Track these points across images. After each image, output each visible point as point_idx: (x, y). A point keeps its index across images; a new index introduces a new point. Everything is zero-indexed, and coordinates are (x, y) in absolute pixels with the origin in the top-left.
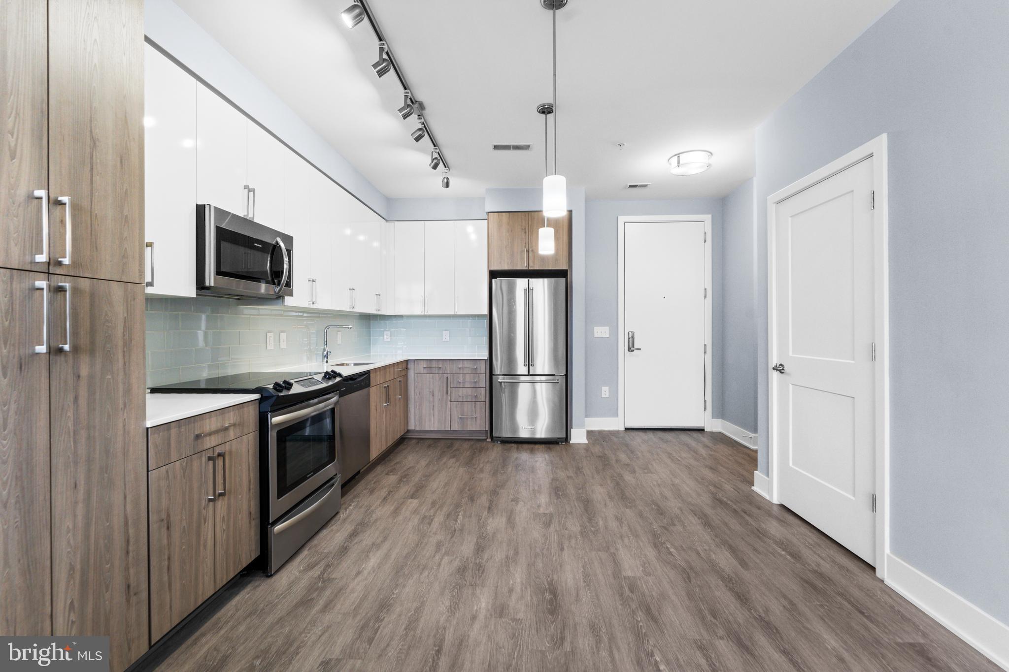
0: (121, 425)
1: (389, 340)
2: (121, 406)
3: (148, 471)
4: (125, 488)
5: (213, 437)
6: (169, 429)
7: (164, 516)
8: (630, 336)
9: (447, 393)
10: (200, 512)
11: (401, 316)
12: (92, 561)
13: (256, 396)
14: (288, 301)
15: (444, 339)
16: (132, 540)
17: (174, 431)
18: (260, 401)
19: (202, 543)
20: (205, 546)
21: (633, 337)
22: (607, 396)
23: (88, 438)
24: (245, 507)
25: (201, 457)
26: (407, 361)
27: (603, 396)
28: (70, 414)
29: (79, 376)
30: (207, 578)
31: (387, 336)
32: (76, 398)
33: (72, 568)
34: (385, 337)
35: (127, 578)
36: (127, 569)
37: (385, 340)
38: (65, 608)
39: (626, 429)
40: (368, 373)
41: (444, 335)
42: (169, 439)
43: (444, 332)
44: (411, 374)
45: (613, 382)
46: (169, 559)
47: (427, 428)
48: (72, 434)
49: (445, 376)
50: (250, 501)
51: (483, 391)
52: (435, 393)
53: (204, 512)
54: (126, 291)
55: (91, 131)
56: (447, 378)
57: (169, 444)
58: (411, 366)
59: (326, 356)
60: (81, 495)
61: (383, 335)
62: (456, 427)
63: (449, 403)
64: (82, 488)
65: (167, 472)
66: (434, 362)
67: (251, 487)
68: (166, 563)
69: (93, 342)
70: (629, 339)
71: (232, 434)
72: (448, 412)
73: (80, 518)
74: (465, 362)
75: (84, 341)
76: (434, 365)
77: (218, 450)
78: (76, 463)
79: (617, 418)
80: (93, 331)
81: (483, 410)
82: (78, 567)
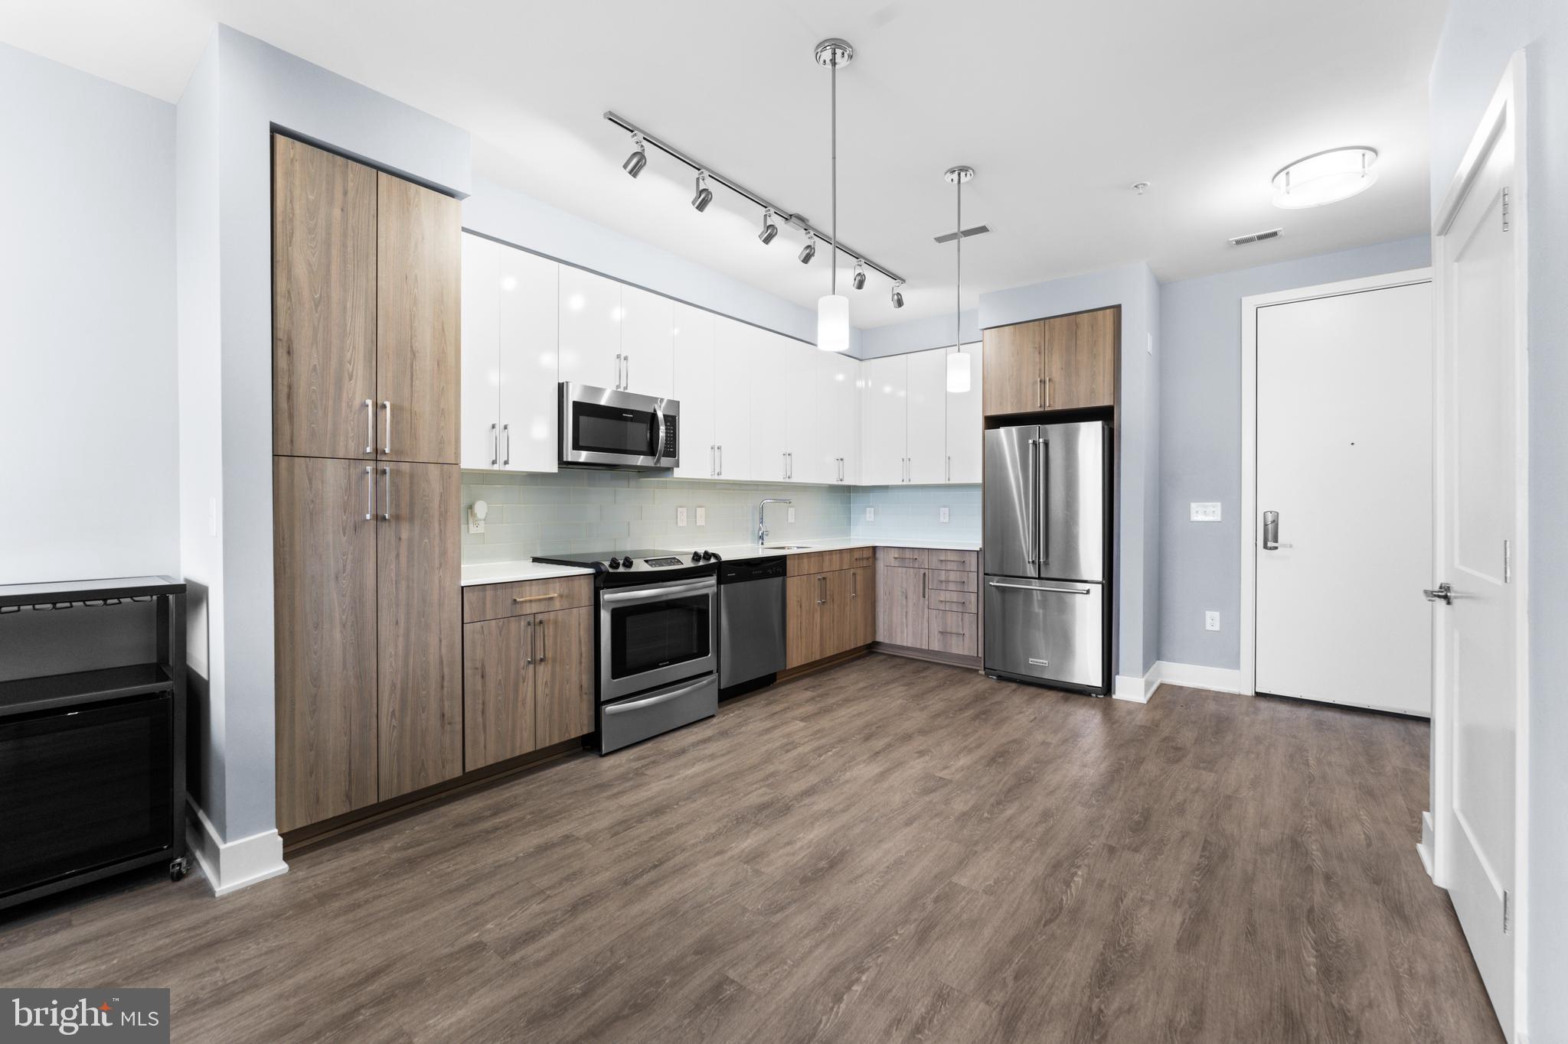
0: (437, 581)
1: (872, 519)
2: (437, 565)
3: (463, 623)
4: (441, 634)
5: (534, 605)
6: (485, 590)
7: (479, 665)
8: (1270, 518)
9: (924, 596)
10: (517, 671)
11: (885, 488)
12: (410, 685)
13: (590, 571)
14: (678, 473)
15: (942, 520)
16: (447, 678)
17: (489, 593)
18: (596, 576)
19: (520, 699)
20: (524, 704)
21: (1275, 522)
22: (1217, 628)
23: (408, 587)
24: (575, 678)
25: (519, 621)
26: (874, 549)
27: (1209, 627)
28: (393, 567)
29: (400, 539)
30: (526, 735)
32: (398, 556)
33: (394, 685)
34: (868, 515)
35: (442, 707)
36: (442, 700)
37: (868, 519)
38: (388, 714)
39: (1258, 694)
40: (782, 559)
41: (942, 514)
42: (484, 598)
43: (942, 509)
44: (881, 566)
45: (1229, 603)
46: (483, 704)
47: (898, 643)
48: (394, 582)
49: (922, 571)
50: (580, 674)
51: (973, 597)
52: (908, 594)
53: (522, 672)
54: (442, 470)
55: (411, 347)
56: (924, 574)
57: (484, 603)
58: (880, 555)
59: (761, 537)
60: (401, 631)
61: (865, 512)
62: (936, 646)
63: (926, 610)
64: (402, 624)
65: (482, 627)
66: (907, 551)
67: (583, 660)
68: (481, 706)
69: (412, 512)
70: (1266, 525)
71: (557, 605)
72: (926, 624)
73: (400, 648)
74: (949, 553)
75: (404, 511)
76: (908, 554)
77: (539, 617)
78: (397, 605)
79: (1237, 671)
80: (412, 504)
81: (975, 627)
82: (399, 686)
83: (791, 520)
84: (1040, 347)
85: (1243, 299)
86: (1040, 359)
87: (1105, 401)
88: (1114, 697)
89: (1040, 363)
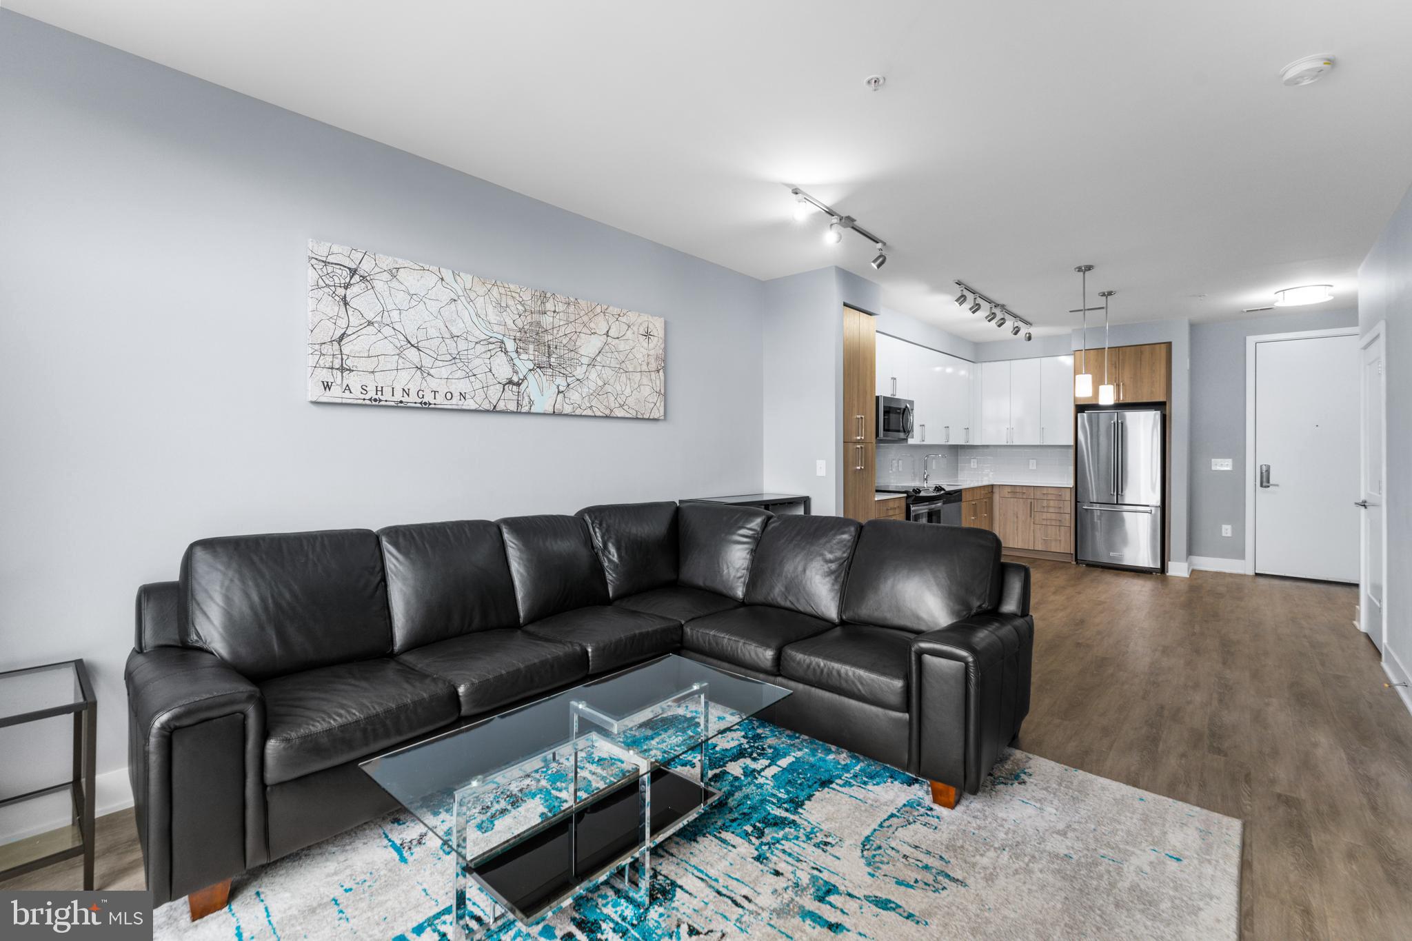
1: (976, 467)
5: (891, 511)
6: (880, 503)
8: (1264, 469)
9: (1031, 516)
11: (988, 446)
13: (905, 495)
14: (911, 441)
15: (1030, 468)
18: (907, 498)
21: (1268, 471)
22: (1229, 534)
26: (992, 486)
27: (1224, 535)
31: (974, 464)
34: (972, 464)
37: (972, 467)
39: (1257, 574)
40: (960, 491)
41: (1031, 463)
43: (1031, 461)
44: (996, 497)
45: (1238, 520)
47: (1010, 546)
49: (1029, 501)
51: (1067, 517)
52: (1019, 515)
56: (1031, 503)
58: (996, 490)
59: (926, 479)
61: (970, 463)
62: (1039, 547)
63: (1032, 525)
66: (1018, 488)
70: (1262, 473)
71: (897, 511)
72: (1032, 534)
74: (1050, 489)
76: (1018, 490)
79: (1243, 561)
81: (1068, 534)
83: (934, 467)
84: (1115, 363)
85: (1247, 337)
86: (1116, 370)
87: (1161, 399)
88: (1167, 574)
89: (1116, 374)
